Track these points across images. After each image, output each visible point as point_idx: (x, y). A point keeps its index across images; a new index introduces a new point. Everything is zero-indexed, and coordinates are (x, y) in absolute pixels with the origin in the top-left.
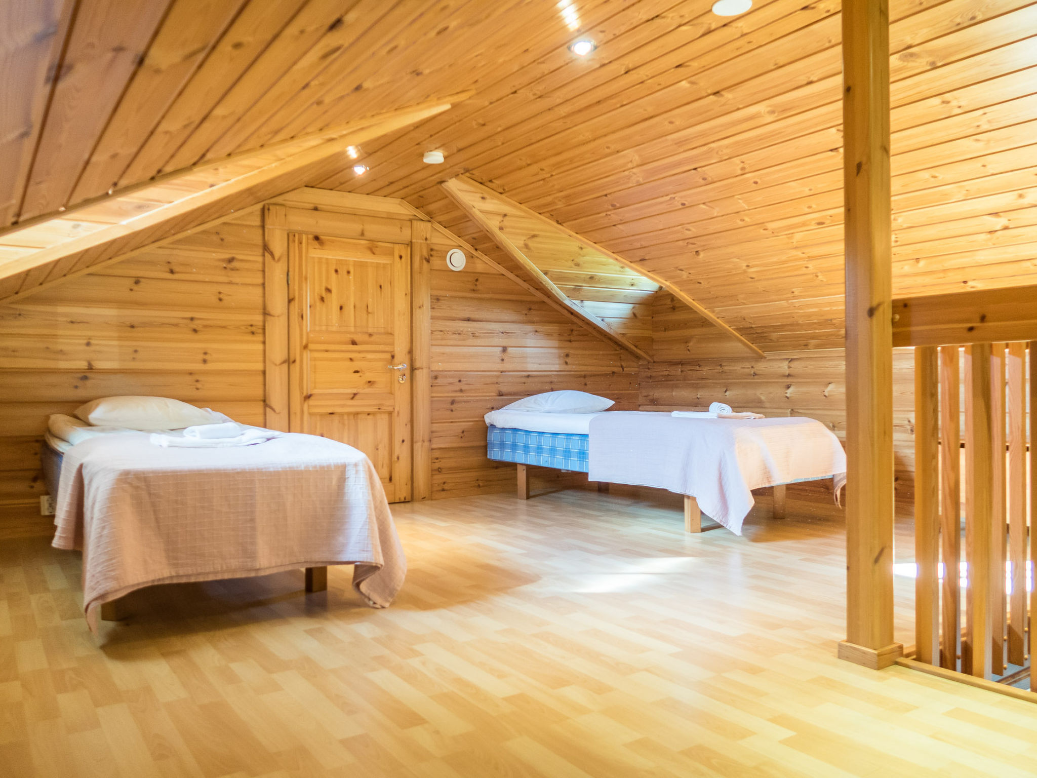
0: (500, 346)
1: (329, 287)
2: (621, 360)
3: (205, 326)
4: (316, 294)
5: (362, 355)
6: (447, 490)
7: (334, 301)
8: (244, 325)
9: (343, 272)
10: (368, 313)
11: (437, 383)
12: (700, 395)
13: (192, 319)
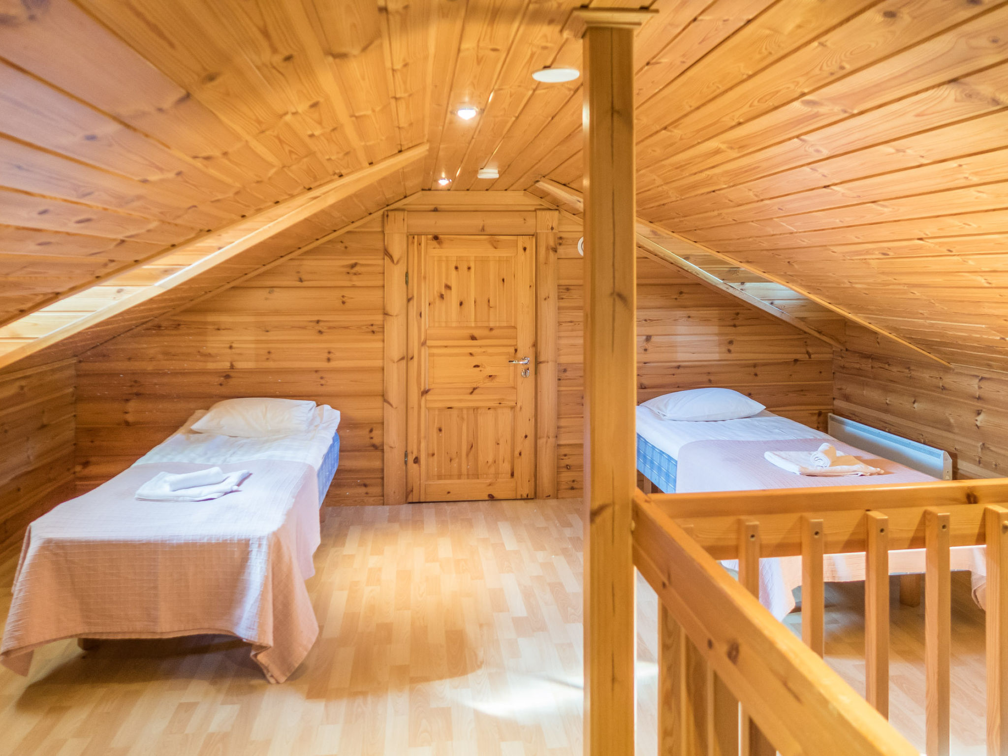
0: (643, 335)
1: (449, 284)
2: (807, 345)
3: (330, 328)
4: (436, 293)
5: (483, 350)
6: (576, 489)
7: (453, 298)
8: (365, 325)
9: (463, 267)
10: (489, 307)
11: (567, 376)
12: (890, 401)
13: (318, 322)
